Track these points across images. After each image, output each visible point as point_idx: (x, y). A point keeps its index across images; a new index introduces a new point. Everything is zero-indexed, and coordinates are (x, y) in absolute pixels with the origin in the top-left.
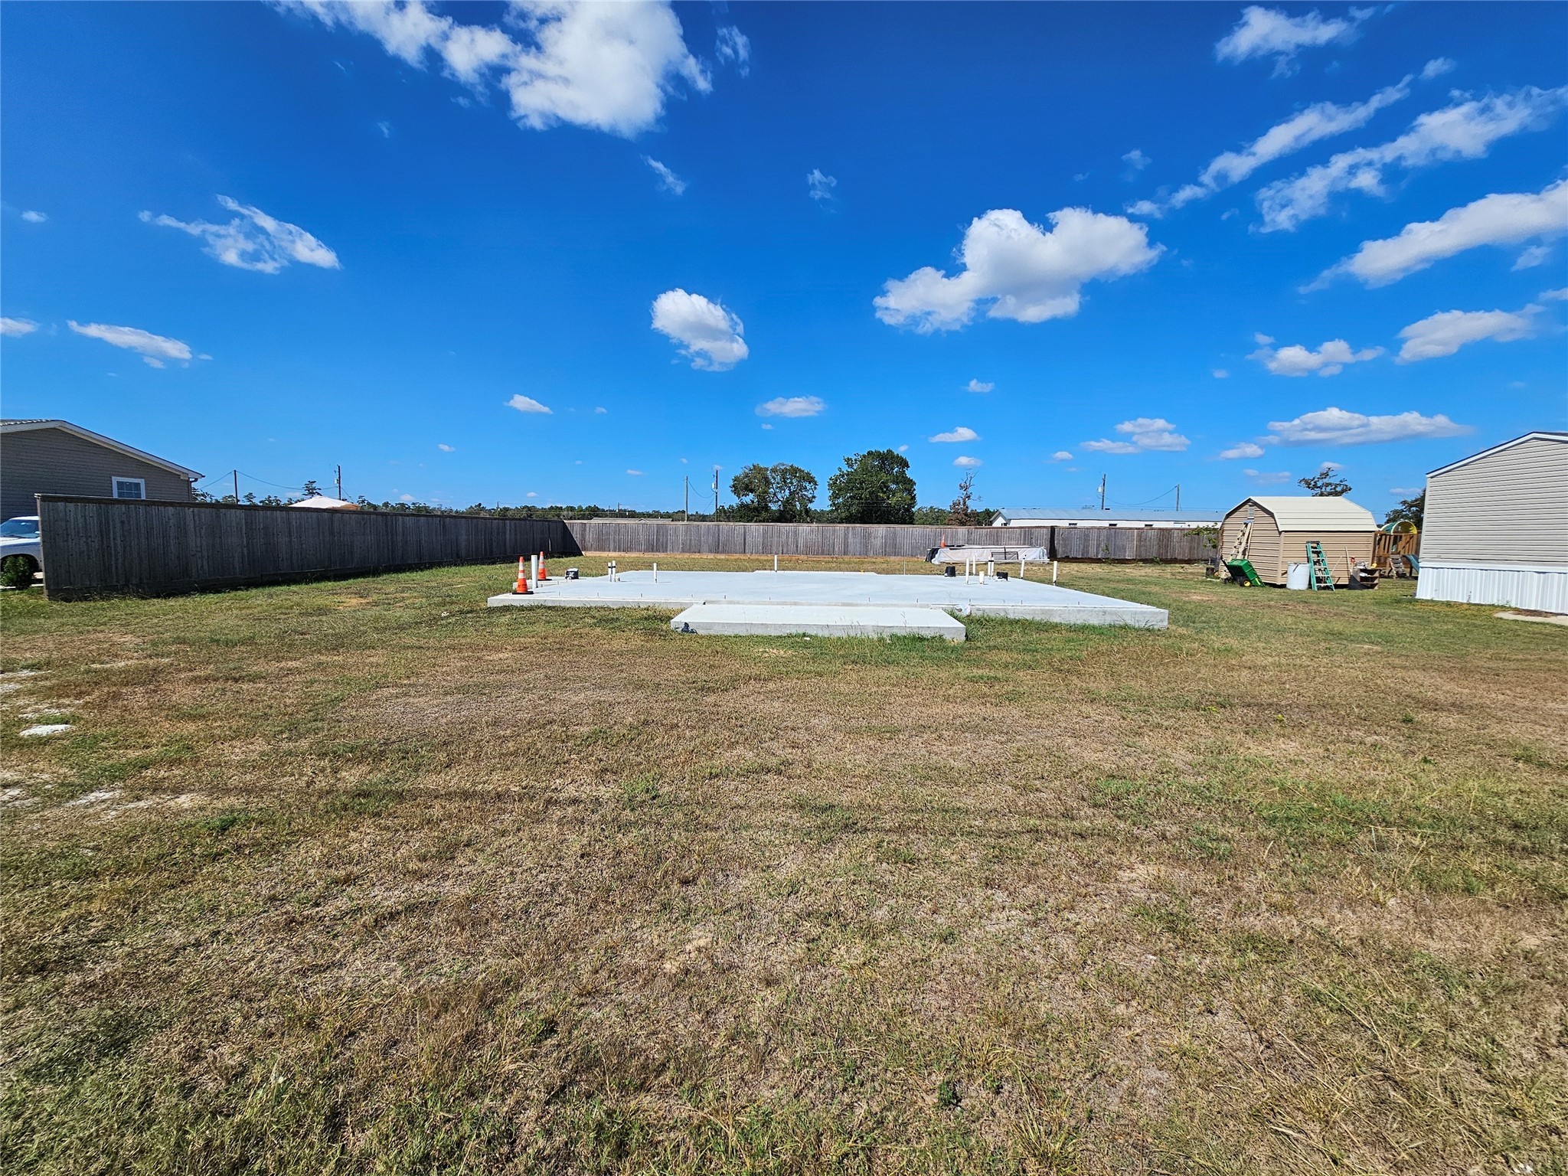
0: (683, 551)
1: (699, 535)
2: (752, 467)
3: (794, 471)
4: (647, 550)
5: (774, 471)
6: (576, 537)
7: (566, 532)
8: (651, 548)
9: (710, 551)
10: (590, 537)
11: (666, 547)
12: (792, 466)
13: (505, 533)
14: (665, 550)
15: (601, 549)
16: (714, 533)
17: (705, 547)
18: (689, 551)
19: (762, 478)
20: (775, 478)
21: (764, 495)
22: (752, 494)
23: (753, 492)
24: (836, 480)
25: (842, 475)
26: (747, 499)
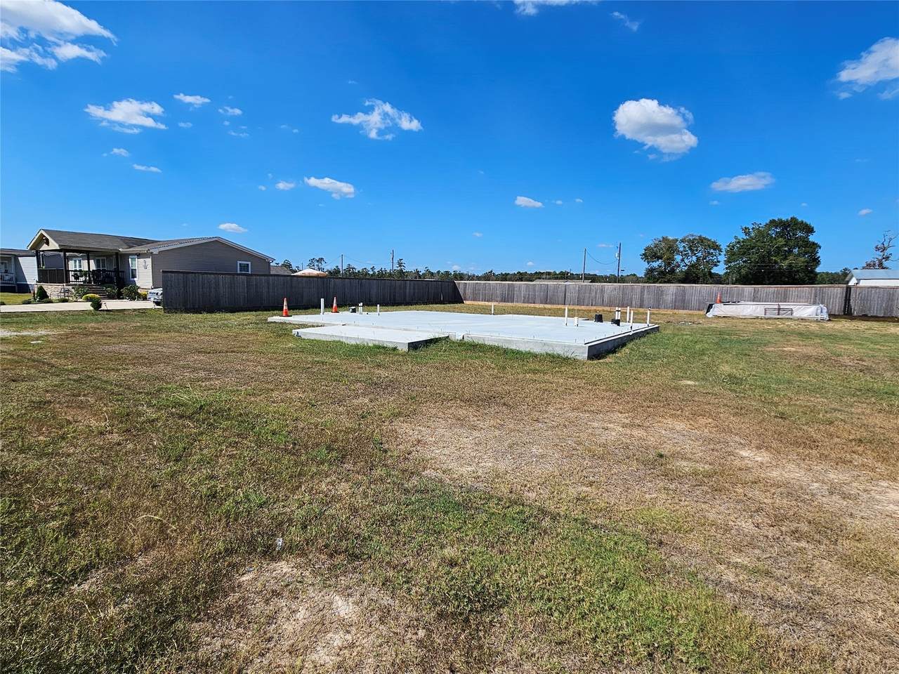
0: (524, 302)
1: (534, 290)
2: (661, 239)
3: (702, 240)
4: (501, 301)
5: (682, 241)
6: (461, 291)
7: (455, 288)
8: (503, 300)
9: (542, 302)
10: (469, 291)
12: (700, 237)
14: (512, 302)
15: (474, 299)
17: (538, 300)
18: (528, 303)
19: (671, 247)
20: (684, 247)
21: (669, 261)
22: (660, 260)
23: (661, 259)
24: (733, 247)
25: (739, 242)
26: (655, 264)
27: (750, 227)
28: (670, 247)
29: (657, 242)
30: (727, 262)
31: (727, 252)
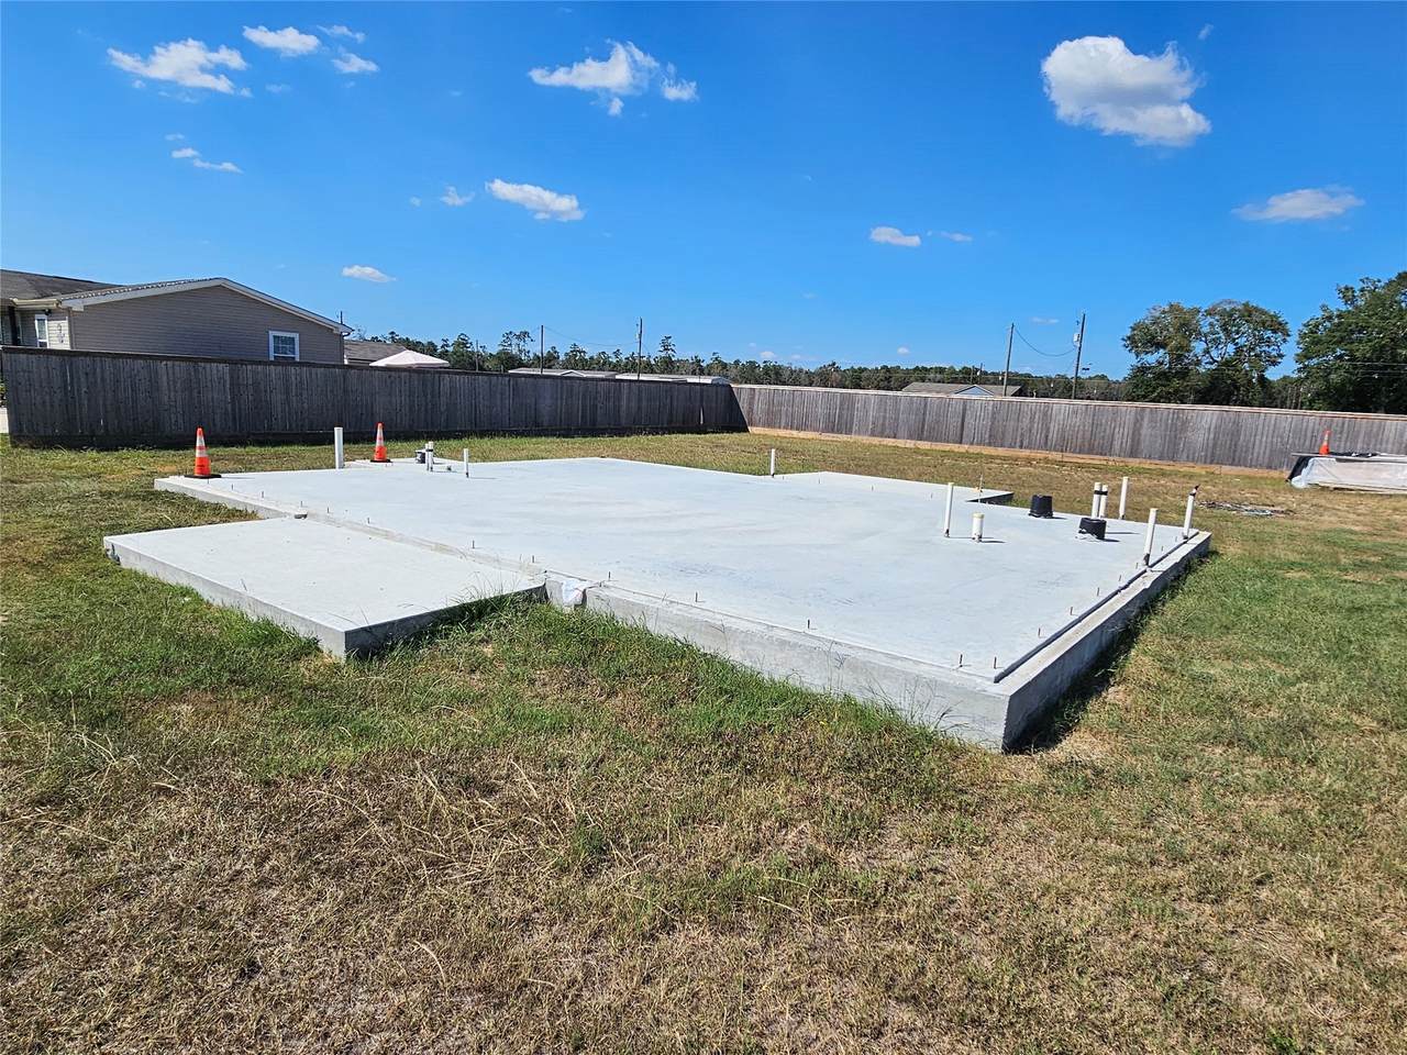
0: (873, 435)
1: (897, 411)
2: (1167, 308)
3: (1249, 312)
4: (826, 430)
5: (1209, 313)
6: (744, 406)
7: (731, 399)
9: (910, 437)
10: (759, 408)
11: (851, 428)
12: (1246, 305)
13: (619, 400)
14: (849, 432)
15: (770, 424)
16: (918, 409)
17: (903, 430)
18: (882, 435)
19: (1186, 326)
20: (1211, 325)
21: (1179, 354)
22: (1161, 351)
23: (1164, 348)
24: (1316, 326)
25: (1329, 318)
26: (1151, 359)
27: (1358, 286)
28: (1183, 325)
29: (1157, 314)
30: (1299, 358)
31: (1303, 336)
